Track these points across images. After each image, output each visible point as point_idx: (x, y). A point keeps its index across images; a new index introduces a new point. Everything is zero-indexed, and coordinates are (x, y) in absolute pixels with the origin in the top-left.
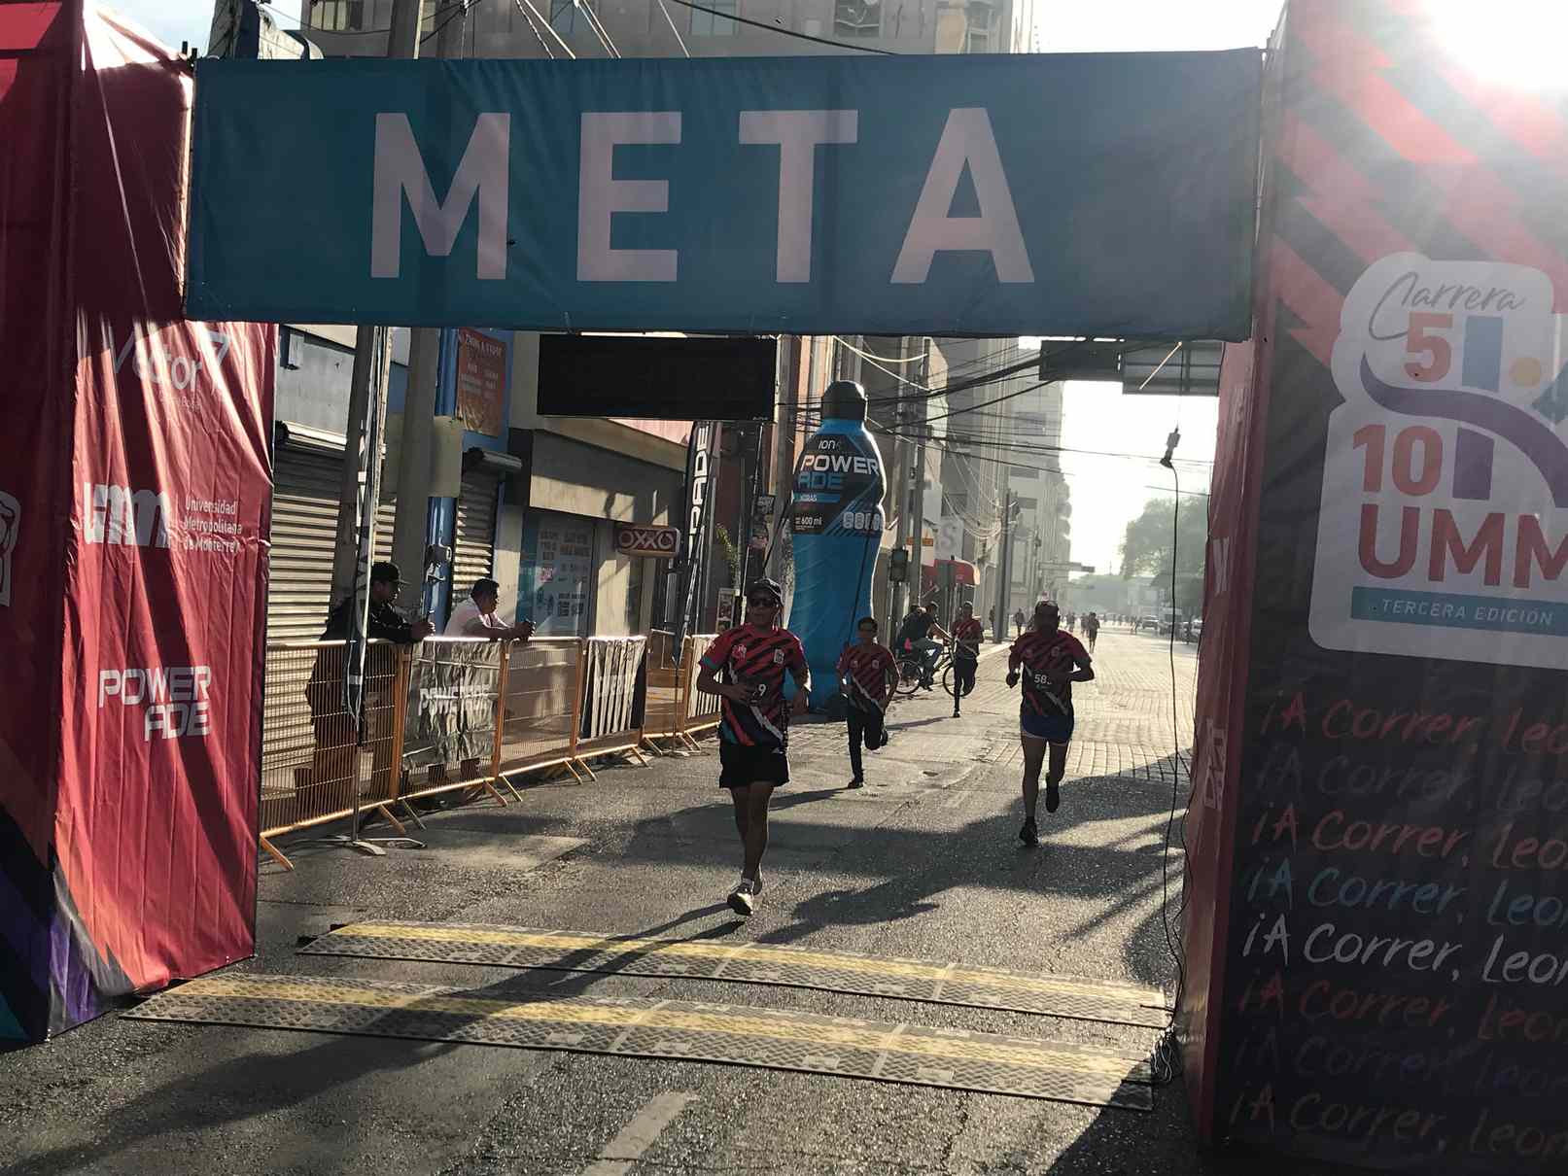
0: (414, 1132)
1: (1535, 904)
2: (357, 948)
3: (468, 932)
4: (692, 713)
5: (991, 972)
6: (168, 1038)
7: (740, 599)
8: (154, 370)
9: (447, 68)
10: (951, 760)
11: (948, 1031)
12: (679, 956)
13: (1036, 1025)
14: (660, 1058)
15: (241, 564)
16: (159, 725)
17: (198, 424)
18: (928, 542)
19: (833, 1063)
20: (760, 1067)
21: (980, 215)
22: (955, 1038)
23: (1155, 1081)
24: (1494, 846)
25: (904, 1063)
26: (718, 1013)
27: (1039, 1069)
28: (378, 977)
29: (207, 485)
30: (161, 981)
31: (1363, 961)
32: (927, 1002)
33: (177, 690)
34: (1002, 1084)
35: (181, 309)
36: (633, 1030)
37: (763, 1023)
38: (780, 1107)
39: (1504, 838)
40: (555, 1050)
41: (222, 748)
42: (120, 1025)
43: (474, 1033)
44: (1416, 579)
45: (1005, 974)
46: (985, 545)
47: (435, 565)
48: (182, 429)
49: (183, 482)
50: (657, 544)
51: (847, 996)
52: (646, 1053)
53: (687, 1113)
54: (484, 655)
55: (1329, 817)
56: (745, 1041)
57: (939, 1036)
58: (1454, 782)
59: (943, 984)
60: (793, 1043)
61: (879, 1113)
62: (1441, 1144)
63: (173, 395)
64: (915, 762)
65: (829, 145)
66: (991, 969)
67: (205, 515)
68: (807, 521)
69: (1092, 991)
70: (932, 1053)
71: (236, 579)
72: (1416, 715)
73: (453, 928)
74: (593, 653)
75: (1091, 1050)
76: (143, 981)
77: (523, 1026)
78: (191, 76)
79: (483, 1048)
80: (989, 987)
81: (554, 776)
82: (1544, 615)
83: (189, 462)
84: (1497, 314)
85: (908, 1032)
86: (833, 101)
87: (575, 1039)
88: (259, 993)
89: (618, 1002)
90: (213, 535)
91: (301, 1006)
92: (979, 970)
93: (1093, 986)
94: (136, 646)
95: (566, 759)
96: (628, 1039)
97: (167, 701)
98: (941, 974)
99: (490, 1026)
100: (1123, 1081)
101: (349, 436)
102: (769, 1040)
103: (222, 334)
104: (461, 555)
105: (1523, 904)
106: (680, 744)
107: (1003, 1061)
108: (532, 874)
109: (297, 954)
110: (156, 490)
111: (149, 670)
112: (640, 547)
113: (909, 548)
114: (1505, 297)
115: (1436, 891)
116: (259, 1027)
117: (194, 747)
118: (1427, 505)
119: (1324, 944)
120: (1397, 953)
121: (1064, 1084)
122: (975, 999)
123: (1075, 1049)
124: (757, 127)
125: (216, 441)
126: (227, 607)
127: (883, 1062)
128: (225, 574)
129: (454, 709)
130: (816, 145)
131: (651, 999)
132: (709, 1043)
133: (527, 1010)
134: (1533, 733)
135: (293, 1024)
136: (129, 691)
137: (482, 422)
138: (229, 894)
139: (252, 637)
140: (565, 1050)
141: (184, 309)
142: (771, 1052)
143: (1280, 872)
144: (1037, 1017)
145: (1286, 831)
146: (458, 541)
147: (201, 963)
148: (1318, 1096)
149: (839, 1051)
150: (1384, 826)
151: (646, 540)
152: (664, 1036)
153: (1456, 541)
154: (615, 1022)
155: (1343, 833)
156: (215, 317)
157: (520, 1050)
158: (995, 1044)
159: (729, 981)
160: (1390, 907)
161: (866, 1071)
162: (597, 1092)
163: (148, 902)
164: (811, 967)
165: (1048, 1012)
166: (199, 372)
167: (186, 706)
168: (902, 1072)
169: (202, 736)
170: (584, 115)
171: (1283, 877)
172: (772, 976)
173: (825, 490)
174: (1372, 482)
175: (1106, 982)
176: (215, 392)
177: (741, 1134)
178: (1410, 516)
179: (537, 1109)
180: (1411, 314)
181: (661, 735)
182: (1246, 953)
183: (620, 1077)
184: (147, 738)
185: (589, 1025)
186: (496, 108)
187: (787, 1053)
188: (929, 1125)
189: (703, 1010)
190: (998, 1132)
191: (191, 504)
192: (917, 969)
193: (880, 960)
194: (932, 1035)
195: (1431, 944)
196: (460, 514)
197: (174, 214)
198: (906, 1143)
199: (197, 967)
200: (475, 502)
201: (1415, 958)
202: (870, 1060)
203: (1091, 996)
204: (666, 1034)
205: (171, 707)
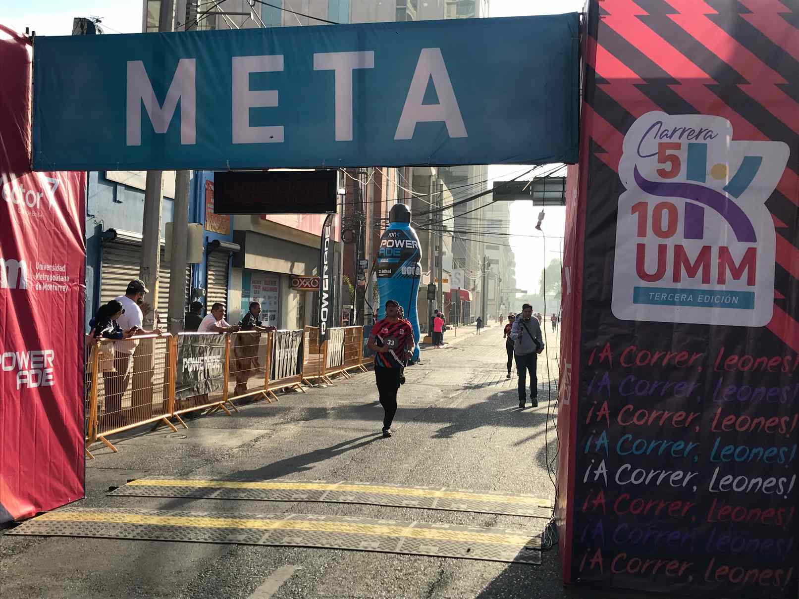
0: (147, 593)
1: (735, 450)
2: (138, 492)
3: (197, 481)
4: (328, 366)
5: (463, 492)
6: (28, 545)
7: (353, 310)
8: (15, 197)
9: (162, 36)
10: (455, 384)
11: (438, 525)
12: (303, 490)
13: (485, 519)
14: (285, 546)
15: (69, 296)
16: (25, 381)
17: (41, 224)
18: (446, 281)
19: (375, 545)
20: (337, 549)
21: (439, 103)
22: (441, 528)
23: (543, 548)
24: (712, 420)
25: (412, 543)
26: (318, 520)
27: (483, 544)
28: (146, 508)
29: (49, 257)
30: (30, 514)
31: (646, 483)
32: (429, 509)
33: (35, 363)
34: (464, 552)
35: (30, 165)
36: (273, 531)
37: (342, 525)
38: (344, 571)
39: (717, 417)
40: (230, 543)
41: (62, 392)
42: (3, 539)
43: (189, 536)
44: (666, 282)
45: (470, 493)
46: (475, 282)
47: (197, 298)
48: (33, 228)
49: (34, 255)
50: (310, 284)
51: (388, 508)
52: (278, 544)
53: (294, 577)
54: (217, 341)
55: (627, 407)
56: (330, 535)
57: (433, 528)
58: (690, 387)
59: (438, 499)
60: (355, 535)
61: (397, 572)
62: (691, 578)
63: (27, 210)
64: (437, 386)
65: (359, 70)
66: (464, 490)
67: (48, 272)
68: (384, 271)
69: (514, 500)
70: (428, 537)
71: (66, 304)
72: (669, 353)
73: (190, 479)
74: (275, 338)
75: (511, 532)
76: (18, 514)
77: (215, 531)
78: (31, 45)
79: (192, 544)
80: (461, 500)
81: (258, 399)
82: (734, 298)
83: (37, 244)
84: (703, 142)
85: (416, 526)
86: (361, 47)
87: (241, 538)
88: (81, 518)
89: (268, 516)
90: (53, 282)
91: (101, 524)
92: (457, 491)
93: (515, 497)
94: (10, 340)
95: (263, 391)
96: (270, 536)
97: (29, 368)
98: (438, 494)
99: (198, 532)
100: (526, 548)
101: (144, 233)
102: (343, 534)
103: (53, 179)
104: (211, 293)
105: (730, 449)
106: (323, 382)
107: (465, 540)
108: (237, 449)
109: (107, 496)
110: (18, 259)
111: (18, 353)
112: (302, 286)
113: (436, 284)
114: (708, 133)
115: (683, 445)
116: (77, 537)
117: (45, 392)
118: (670, 243)
119: (626, 474)
120: (664, 478)
121: (496, 551)
122: (454, 507)
123: (503, 532)
124: (323, 61)
125: (53, 234)
126: (61, 319)
127: (403, 542)
128: (61, 303)
129: (202, 368)
130: (353, 70)
131: (286, 514)
132: (312, 537)
133: (219, 523)
134: (731, 360)
135: (95, 535)
136: (7, 363)
137: (219, 228)
138: (69, 467)
139: (76, 334)
140: (236, 544)
141: (32, 165)
142: (344, 540)
143: (601, 438)
144: (485, 515)
145: (604, 416)
146: (209, 286)
147: (52, 503)
148: (625, 555)
149: (380, 538)
150: (655, 411)
151: (305, 283)
152: (289, 534)
153: (687, 262)
154: (264, 528)
155: (634, 415)
156: (49, 169)
157: (212, 545)
158: (461, 531)
159: (328, 502)
160: (659, 454)
161: (392, 548)
162: (248, 566)
163: (22, 473)
164: (371, 493)
165: (491, 512)
166: (42, 199)
167: (41, 372)
168: (411, 548)
169: (50, 386)
170: (233, 58)
171: (603, 440)
172: (350, 499)
173: (392, 257)
174: (642, 233)
175: (521, 495)
176: (51, 208)
177: (322, 587)
178: (662, 249)
179: (214, 578)
180: (660, 144)
181: (313, 377)
182: (585, 480)
183: (263, 557)
184: (18, 388)
185: (250, 530)
186: (189, 57)
187: (352, 541)
188: (424, 578)
189: (311, 519)
190: (459, 580)
191: (39, 266)
192: (425, 492)
193: (407, 487)
194: (430, 528)
195: (681, 473)
196: (209, 272)
197: (24, 117)
198: (409, 589)
199: (51, 506)
200: (219, 267)
201: (673, 480)
202: (395, 543)
203: (513, 503)
204: (290, 533)
205: (33, 372)
